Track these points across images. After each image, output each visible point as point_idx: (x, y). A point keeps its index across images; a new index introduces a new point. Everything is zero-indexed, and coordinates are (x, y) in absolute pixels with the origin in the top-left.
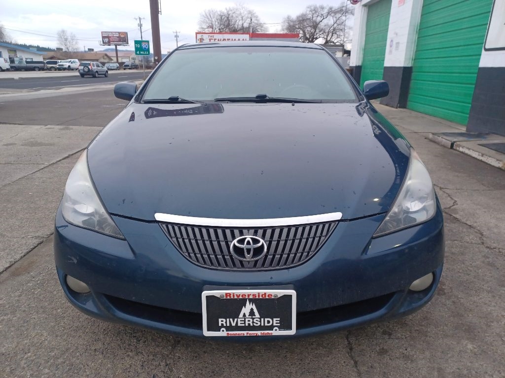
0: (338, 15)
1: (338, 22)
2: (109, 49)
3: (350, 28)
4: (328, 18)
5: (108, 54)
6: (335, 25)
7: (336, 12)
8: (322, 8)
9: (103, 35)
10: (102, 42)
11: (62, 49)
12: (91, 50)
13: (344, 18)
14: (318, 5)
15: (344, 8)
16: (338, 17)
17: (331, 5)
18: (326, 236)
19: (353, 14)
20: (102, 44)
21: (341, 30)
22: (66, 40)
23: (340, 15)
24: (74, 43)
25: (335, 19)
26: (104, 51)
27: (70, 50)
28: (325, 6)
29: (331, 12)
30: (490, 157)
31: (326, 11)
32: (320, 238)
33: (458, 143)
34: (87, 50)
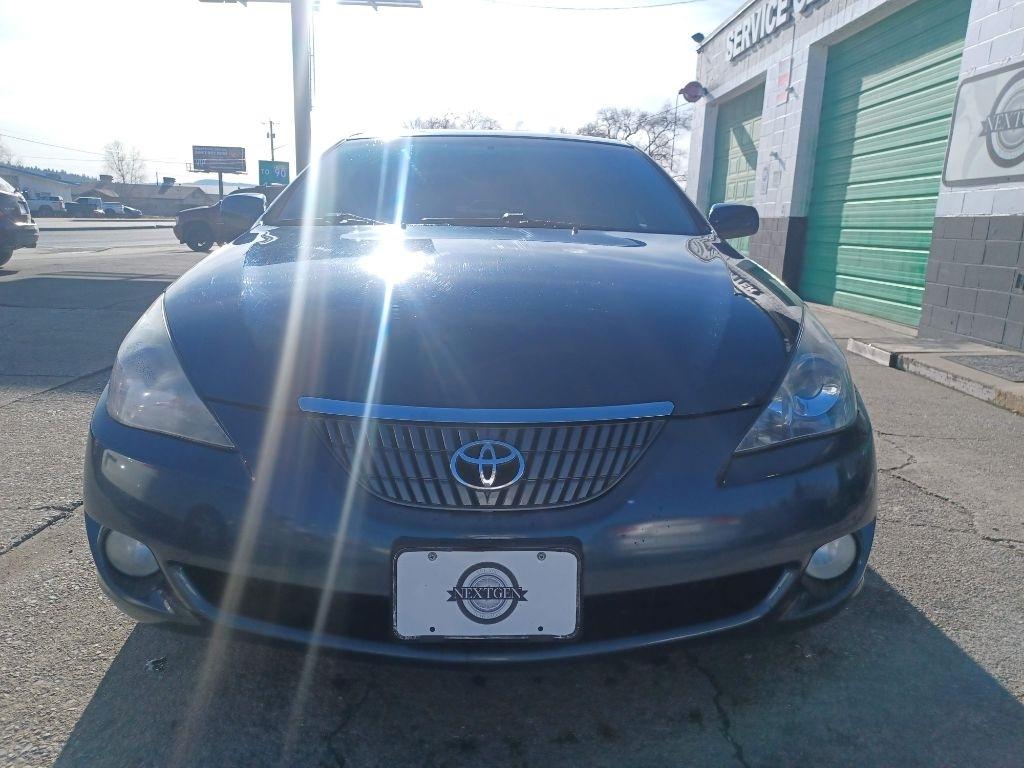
0: (658, 129)
1: (657, 142)
2: (205, 181)
3: (681, 154)
4: (638, 132)
5: (203, 188)
6: (653, 147)
7: (653, 124)
8: (628, 114)
9: (197, 153)
10: (192, 166)
11: (111, 178)
12: (169, 181)
13: (669, 134)
14: (619, 110)
15: (669, 117)
16: (657, 132)
17: (644, 109)
18: (643, 446)
19: (687, 128)
20: (193, 169)
21: (664, 156)
22: (121, 160)
23: (661, 129)
24: (137, 166)
25: (652, 136)
26: (196, 183)
27: (128, 180)
28: (633, 110)
29: (645, 121)
30: (970, 380)
31: (635, 119)
32: (630, 449)
33: (905, 356)
34: (161, 181)
